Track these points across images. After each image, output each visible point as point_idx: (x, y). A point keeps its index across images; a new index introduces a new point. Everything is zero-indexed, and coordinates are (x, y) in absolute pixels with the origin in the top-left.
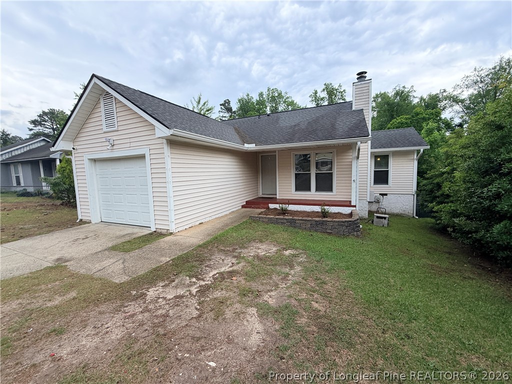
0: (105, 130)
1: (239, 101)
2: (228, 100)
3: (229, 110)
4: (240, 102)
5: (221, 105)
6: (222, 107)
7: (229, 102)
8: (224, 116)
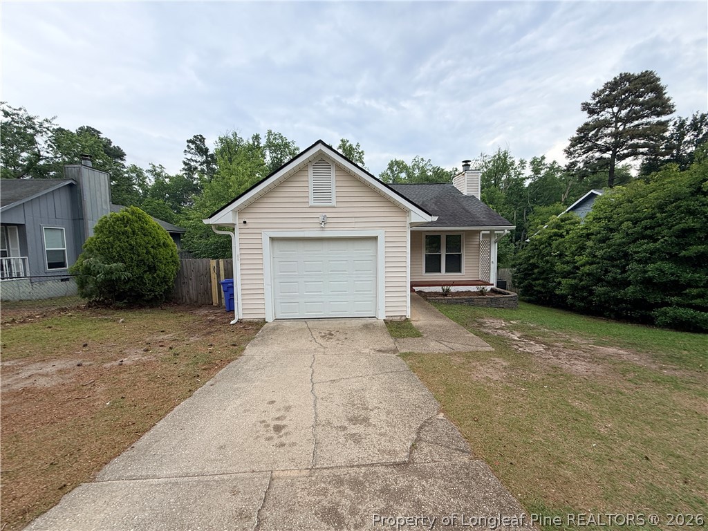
0: (312, 203)
1: (221, 140)
2: (201, 136)
3: (202, 151)
4: (222, 142)
5: (188, 141)
6: (190, 144)
7: (202, 139)
8: (193, 159)
